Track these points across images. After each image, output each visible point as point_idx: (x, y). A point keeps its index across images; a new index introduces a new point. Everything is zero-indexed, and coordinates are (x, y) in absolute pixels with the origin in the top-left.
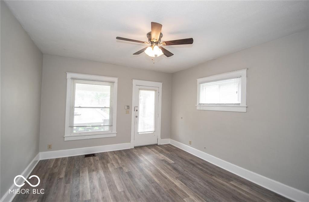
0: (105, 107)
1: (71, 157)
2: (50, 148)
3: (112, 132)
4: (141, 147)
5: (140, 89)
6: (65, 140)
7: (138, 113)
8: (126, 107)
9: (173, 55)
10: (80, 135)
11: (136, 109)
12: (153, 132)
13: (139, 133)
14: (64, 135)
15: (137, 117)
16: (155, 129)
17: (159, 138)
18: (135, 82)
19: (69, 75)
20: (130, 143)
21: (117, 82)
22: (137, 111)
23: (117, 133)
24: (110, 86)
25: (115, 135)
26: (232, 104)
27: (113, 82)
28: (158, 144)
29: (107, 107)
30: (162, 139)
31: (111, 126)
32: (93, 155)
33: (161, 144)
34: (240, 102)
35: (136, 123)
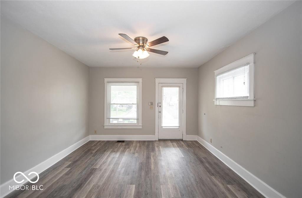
0: (133, 104)
1: (108, 141)
2: (95, 133)
3: (138, 124)
4: (165, 140)
5: (162, 87)
6: (105, 128)
7: (162, 109)
8: (150, 103)
9: (168, 52)
10: (115, 125)
11: (159, 105)
12: (178, 127)
13: (163, 127)
14: (104, 124)
15: (160, 112)
16: (180, 124)
17: (185, 133)
18: (158, 80)
19: (106, 80)
20: (154, 136)
21: (141, 81)
22: (160, 107)
23: (142, 126)
24: (136, 86)
25: (141, 127)
26: (241, 97)
27: (138, 82)
28: (183, 140)
29: (134, 103)
30: (187, 135)
31: (137, 119)
32: (123, 141)
33: (187, 140)
34: (248, 95)
35: (160, 118)
